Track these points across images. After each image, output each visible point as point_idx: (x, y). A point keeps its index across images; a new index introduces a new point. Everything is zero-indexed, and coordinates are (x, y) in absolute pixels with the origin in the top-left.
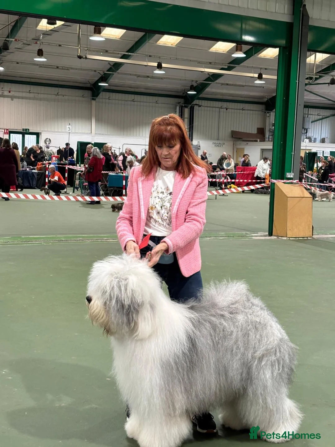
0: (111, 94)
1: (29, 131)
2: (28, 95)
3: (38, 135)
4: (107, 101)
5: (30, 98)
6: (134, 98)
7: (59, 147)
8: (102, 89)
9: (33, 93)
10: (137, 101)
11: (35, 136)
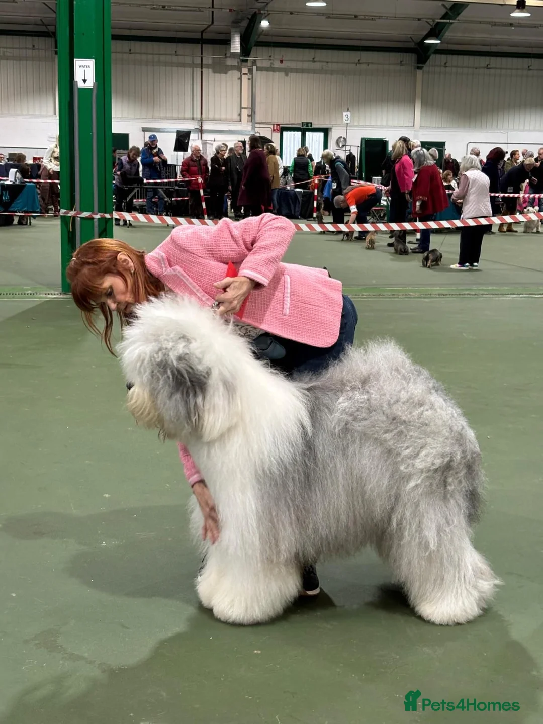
0: (450, 57)
1: (311, 126)
2: (312, 66)
3: (326, 131)
4: (443, 69)
5: (314, 72)
6: (490, 62)
7: (350, 151)
8: (432, 50)
9: (320, 62)
10: (495, 68)
11: (322, 134)
